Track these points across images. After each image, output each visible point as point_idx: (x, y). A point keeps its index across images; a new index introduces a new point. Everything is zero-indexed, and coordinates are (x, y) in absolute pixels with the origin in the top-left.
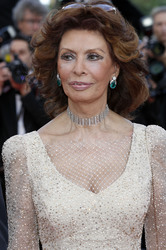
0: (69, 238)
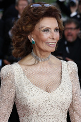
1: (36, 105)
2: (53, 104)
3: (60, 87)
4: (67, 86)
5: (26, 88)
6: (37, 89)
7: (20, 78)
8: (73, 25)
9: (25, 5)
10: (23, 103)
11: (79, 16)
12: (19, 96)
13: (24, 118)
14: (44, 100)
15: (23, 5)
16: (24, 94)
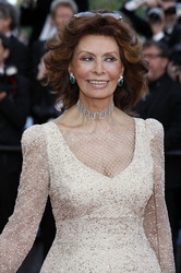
0: (87, 217)
1: (85, 201)
3: (130, 167)
4: (143, 165)
5: (68, 168)
6: (88, 170)
7: (57, 150)
8: (154, 50)
9: (67, 16)
10: (62, 197)
12: (55, 183)
13: (64, 223)
14: (101, 192)
15: (63, 16)
16: (64, 180)
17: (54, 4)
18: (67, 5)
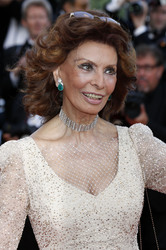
2: (104, 218)
6: (69, 187)
7: (36, 168)
10: (43, 219)
11: (151, 36)
12: (35, 204)
14: (85, 211)
16: (44, 199)
17: (25, 5)
18: (39, 5)
